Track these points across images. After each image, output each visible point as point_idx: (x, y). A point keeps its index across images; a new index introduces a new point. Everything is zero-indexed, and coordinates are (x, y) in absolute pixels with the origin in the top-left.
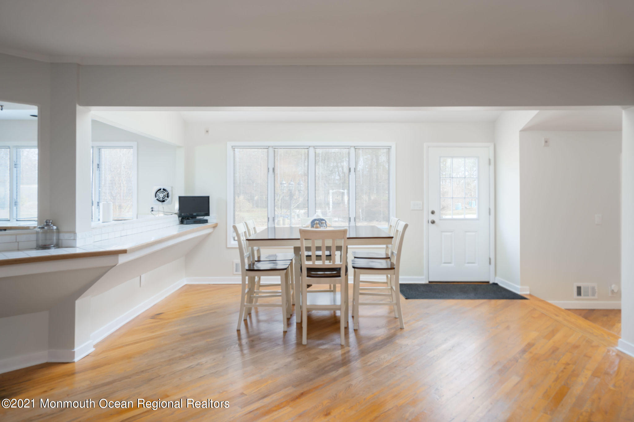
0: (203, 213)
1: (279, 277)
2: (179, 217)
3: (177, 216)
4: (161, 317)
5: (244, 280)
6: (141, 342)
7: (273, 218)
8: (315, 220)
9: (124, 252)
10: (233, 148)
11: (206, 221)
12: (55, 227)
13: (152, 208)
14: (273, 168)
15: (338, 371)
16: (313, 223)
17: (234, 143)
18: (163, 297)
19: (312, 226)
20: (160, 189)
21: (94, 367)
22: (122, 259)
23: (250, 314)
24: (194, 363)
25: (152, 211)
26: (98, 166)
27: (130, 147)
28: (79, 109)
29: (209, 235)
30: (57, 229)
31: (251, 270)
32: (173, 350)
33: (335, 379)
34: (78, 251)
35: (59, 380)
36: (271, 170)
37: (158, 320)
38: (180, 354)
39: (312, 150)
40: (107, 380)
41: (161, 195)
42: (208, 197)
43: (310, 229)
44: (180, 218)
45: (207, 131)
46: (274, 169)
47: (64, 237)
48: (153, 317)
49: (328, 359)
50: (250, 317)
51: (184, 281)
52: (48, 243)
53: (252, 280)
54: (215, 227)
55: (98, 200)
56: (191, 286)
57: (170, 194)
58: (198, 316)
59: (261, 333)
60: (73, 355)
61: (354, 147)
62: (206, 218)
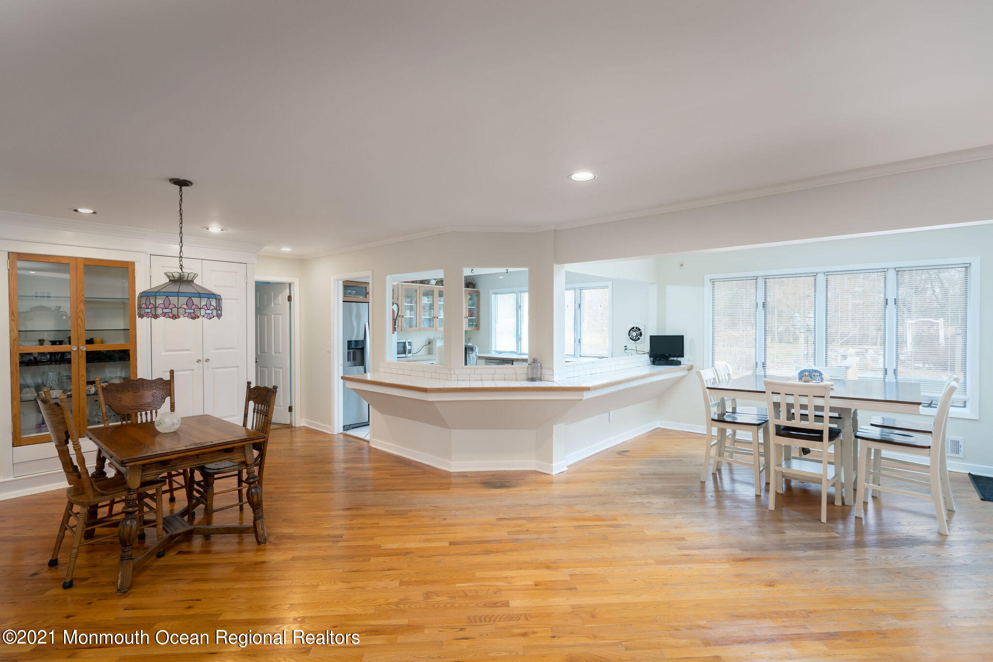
0: (677, 354)
1: (751, 433)
2: (650, 357)
3: (647, 356)
4: (627, 454)
5: (709, 431)
6: (605, 471)
7: (763, 363)
8: (805, 371)
9: (588, 389)
10: (713, 282)
11: (679, 363)
12: (539, 365)
13: (626, 347)
14: (763, 303)
15: (805, 552)
16: (802, 375)
17: (712, 276)
18: (633, 437)
19: (800, 379)
20: (633, 328)
21: (567, 482)
22: (587, 395)
23: (719, 470)
24: (646, 500)
25: (626, 349)
26: (580, 305)
27: (606, 287)
28: (556, 267)
29: (683, 377)
30: (541, 366)
31: (721, 420)
32: (629, 485)
33: (797, 559)
34: (555, 385)
35: (541, 485)
36: (760, 305)
37: (623, 456)
38: (635, 490)
39: (821, 279)
40: (574, 494)
41: (634, 334)
42: (683, 336)
43: (796, 382)
44: (652, 359)
45: (682, 265)
46: (764, 305)
47: (545, 372)
48: (620, 453)
49: (799, 537)
50: (720, 473)
51: (658, 424)
52: (535, 376)
53: (722, 432)
54: (690, 368)
55: (579, 338)
56: (664, 430)
57: (643, 333)
58: (662, 461)
59: (725, 491)
60: (551, 469)
61: (895, 269)
62: (679, 359)
